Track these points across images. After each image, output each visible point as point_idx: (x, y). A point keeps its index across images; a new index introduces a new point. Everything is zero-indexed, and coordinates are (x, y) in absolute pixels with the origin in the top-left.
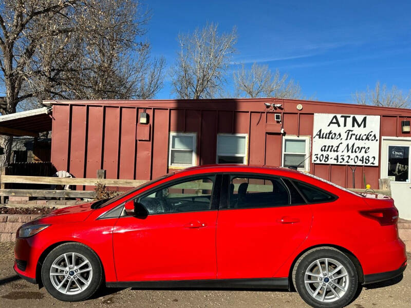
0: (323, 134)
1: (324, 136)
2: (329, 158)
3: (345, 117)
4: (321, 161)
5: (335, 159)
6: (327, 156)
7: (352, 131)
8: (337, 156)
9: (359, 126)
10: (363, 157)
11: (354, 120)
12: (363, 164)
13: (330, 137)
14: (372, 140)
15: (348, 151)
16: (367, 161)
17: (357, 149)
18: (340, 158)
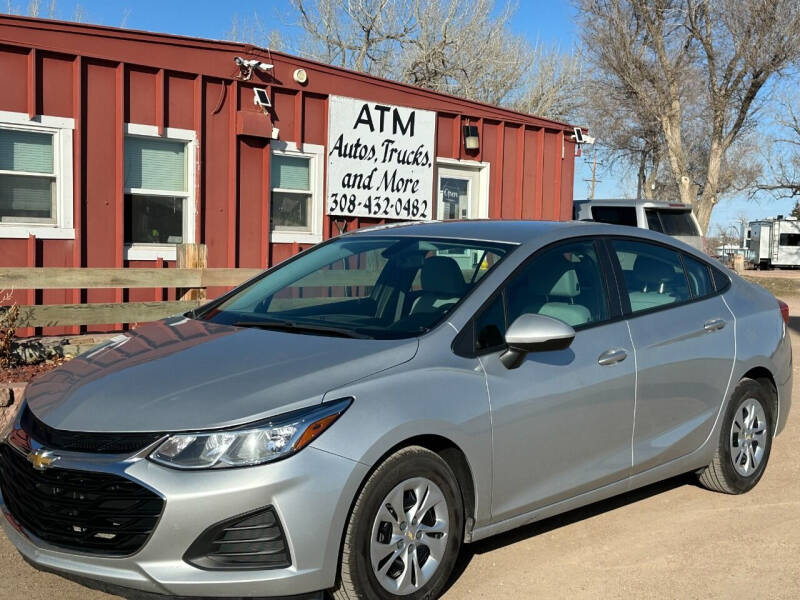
0: (346, 146)
1: (348, 152)
2: (356, 203)
3: (383, 110)
4: (342, 210)
5: (365, 206)
6: (352, 199)
7: (392, 142)
8: (369, 199)
9: (404, 131)
10: (409, 201)
11: (396, 117)
12: (409, 218)
13: (358, 154)
14: (423, 165)
15: (386, 187)
16: (415, 211)
17: (401, 183)
18: (374, 203)
